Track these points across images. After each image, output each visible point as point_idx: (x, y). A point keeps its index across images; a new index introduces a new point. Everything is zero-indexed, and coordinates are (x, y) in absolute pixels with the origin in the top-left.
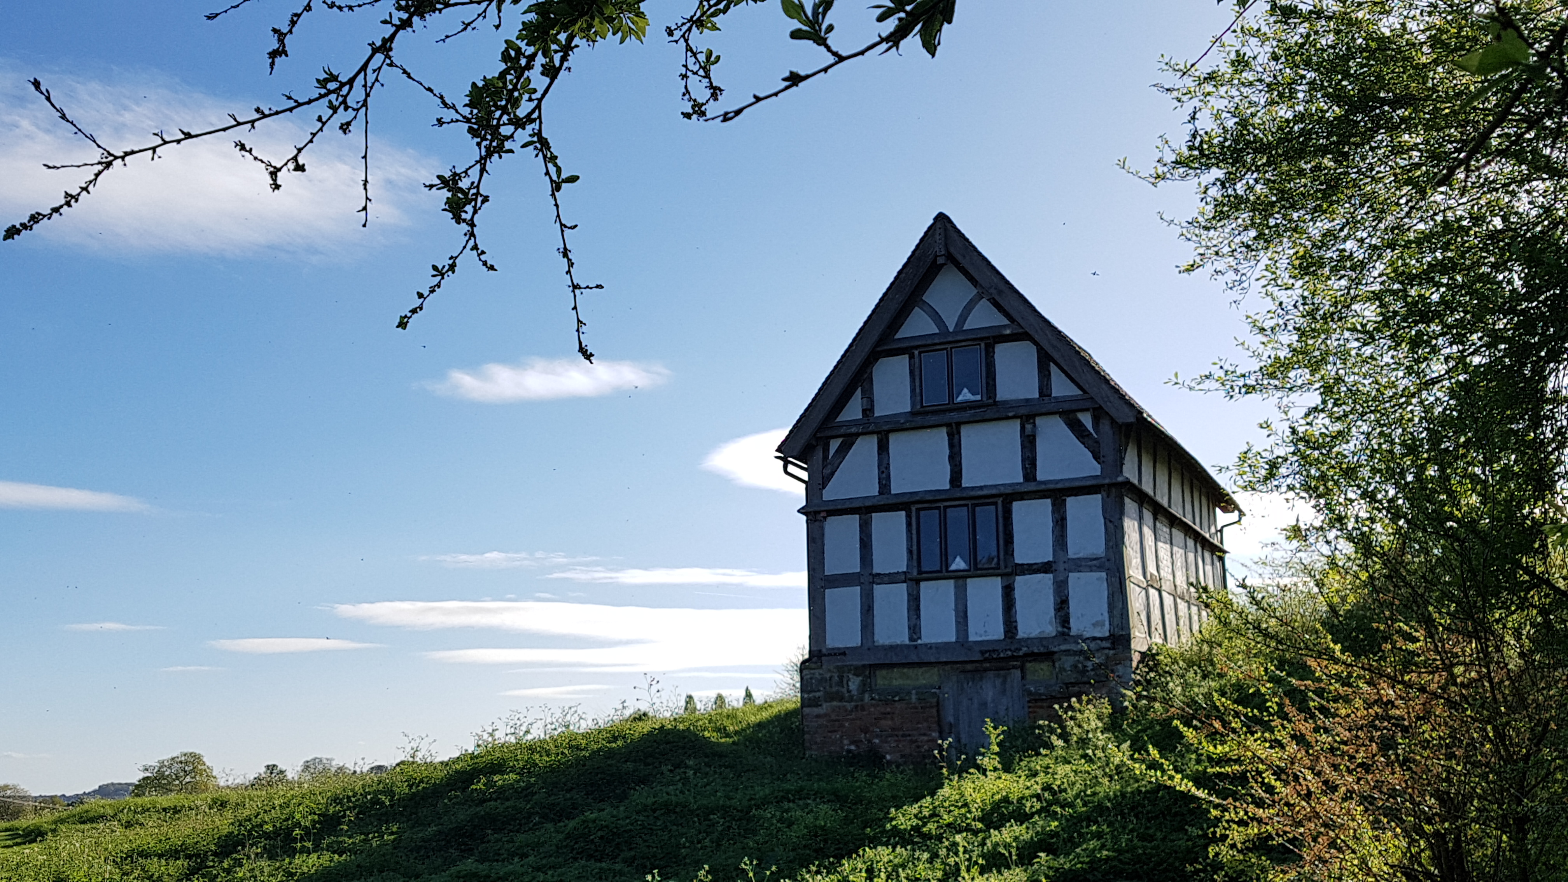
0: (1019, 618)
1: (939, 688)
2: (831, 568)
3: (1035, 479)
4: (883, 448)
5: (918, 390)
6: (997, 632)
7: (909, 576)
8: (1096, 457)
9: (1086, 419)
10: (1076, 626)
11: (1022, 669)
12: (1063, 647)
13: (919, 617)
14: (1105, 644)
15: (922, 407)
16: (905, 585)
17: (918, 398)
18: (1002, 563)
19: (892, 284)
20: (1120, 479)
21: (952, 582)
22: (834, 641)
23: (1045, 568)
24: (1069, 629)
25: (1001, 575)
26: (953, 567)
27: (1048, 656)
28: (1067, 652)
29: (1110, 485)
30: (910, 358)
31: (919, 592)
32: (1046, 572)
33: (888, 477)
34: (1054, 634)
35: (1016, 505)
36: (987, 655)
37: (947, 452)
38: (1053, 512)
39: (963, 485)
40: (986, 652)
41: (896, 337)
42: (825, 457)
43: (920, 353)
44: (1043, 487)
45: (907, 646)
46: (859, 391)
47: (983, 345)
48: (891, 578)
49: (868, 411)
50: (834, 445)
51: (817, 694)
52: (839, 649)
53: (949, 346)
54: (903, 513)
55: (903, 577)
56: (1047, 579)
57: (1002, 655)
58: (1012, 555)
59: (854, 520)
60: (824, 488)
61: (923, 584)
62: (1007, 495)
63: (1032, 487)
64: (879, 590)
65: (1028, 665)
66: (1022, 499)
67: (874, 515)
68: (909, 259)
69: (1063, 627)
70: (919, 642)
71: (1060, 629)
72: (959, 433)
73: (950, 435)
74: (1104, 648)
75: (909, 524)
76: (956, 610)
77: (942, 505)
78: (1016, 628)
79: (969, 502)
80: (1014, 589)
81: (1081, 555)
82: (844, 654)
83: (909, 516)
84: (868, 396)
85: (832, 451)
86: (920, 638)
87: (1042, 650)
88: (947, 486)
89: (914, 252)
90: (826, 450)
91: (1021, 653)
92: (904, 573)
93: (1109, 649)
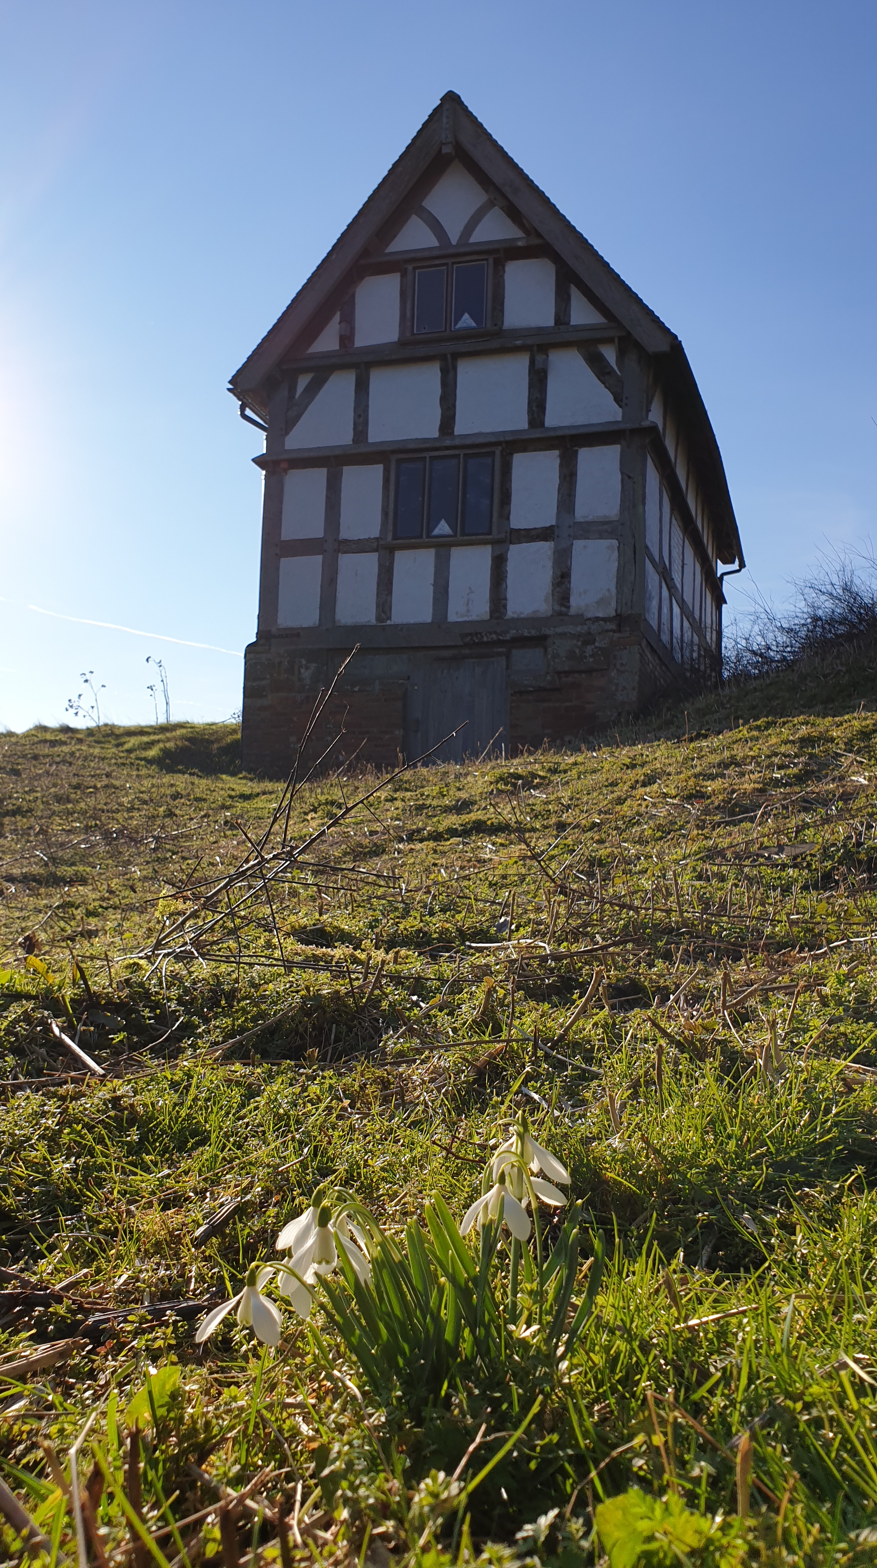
0: (510, 595)
1: (409, 678)
2: (288, 533)
3: (542, 424)
4: (362, 388)
5: (408, 314)
6: (481, 609)
7: (382, 542)
8: (618, 400)
9: (610, 354)
10: (577, 602)
11: (508, 656)
12: (559, 630)
13: (390, 592)
14: (612, 626)
15: (413, 334)
16: (376, 554)
17: (409, 324)
18: (494, 528)
19: (385, 179)
20: (645, 424)
21: (432, 551)
22: (286, 619)
23: (544, 534)
24: (568, 607)
25: (493, 543)
26: (436, 532)
27: (540, 641)
28: (563, 635)
29: (633, 432)
30: (402, 277)
31: (392, 563)
32: (545, 539)
33: (366, 423)
34: (550, 613)
35: (519, 460)
36: (468, 639)
37: (438, 391)
38: (561, 465)
39: (456, 433)
40: (467, 635)
41: (387, 251)
42: (291, 395)
43: (415, 269)
44: (552, 434)
45: (375, 626)
46: (337, 317)
47: (491, 261)
48: (360, 546)
49: (346, 339)
50: (303, 382)
51: (264, 683)
52: (292, 629)
53: (449, 261)
54: (380, 467)
55: (375, 544)
56: (545, 548)
57: (485, 639)
58: (508, 519)
59: (320, 475)
60: (287, 433)
61: (398, 554)
62: (507, 442)
63: (537, 434)
64: (346, 561)
65: (515, 652)
66: (525, 450)
67: (345, 468)
68: (408, 147)
69: (562, 605)
70: (389, 622)
71: (557, 608)
72: (455, 368)
73: (445, 372)
74: (607, 631)
75: (386, 480)
76: (435, 584)
77: (427, 455)
78: (505, 606)
79: (461, 452)
80: (506, 560)
81: (590, 518)
82: (298, 635)
83: (387, 471)
84: (349, 320)
85: (300, 388)
86: (389, 618)
87: (533, 633)
88: (436, 434)
89: (414, 140)
90: (293, 388)
91: (508, 637)
92: (377, 539)
93: (614, 632)
